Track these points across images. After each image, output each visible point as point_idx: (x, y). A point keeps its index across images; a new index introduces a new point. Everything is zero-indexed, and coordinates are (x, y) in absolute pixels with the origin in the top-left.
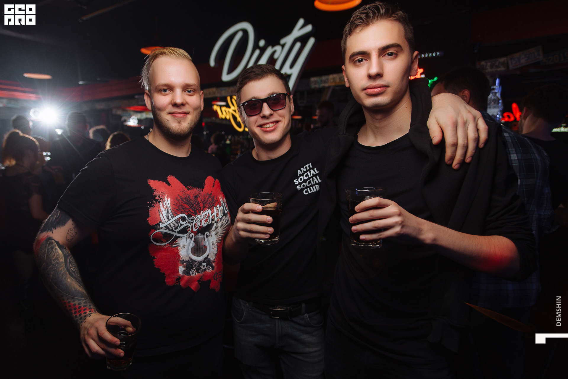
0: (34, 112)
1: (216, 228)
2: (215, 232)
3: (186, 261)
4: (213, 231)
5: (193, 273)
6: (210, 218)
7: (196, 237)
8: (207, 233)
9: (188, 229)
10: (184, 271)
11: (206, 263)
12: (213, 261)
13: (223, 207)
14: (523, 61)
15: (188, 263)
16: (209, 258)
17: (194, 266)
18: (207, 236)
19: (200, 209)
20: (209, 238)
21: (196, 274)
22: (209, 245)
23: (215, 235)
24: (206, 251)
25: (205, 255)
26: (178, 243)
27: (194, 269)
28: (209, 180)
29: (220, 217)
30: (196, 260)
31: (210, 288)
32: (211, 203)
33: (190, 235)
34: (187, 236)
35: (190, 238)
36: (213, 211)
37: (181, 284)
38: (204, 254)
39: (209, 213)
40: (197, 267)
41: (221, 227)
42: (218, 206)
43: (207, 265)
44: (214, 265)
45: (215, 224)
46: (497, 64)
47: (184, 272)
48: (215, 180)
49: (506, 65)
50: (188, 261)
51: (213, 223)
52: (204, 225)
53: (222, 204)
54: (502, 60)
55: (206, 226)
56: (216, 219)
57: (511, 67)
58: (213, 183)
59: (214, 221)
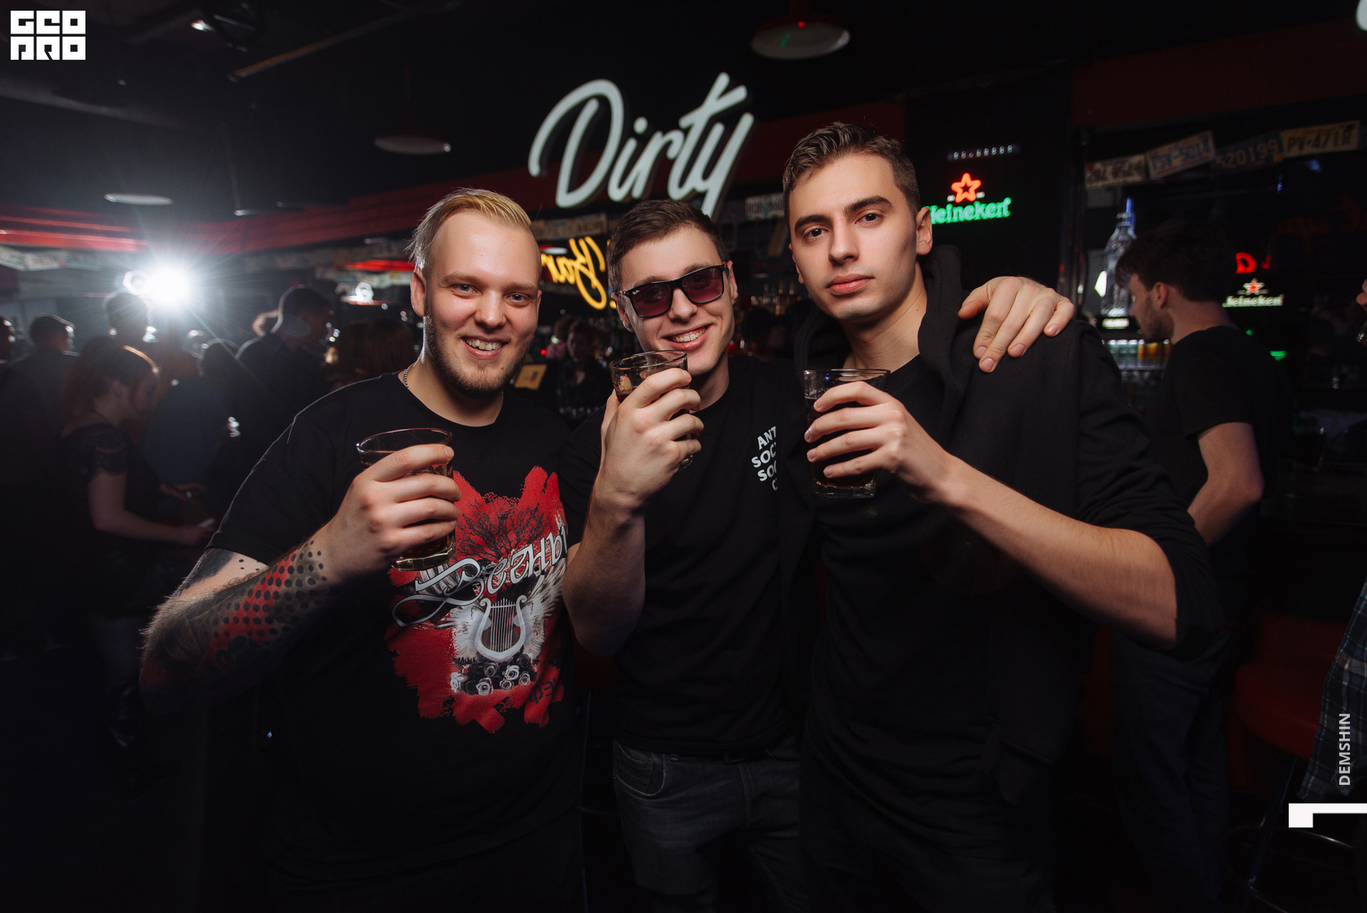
0: (133, 280)
1: (544, 586)
2: (542, 596)
3: (469, 662)
4: (538, 593)
5: (484, 689)
6: (531, 565)
7: (496, 607)
8: (522, 598)
9: (476, 588)
10: (463, 684)
11: (518, 667)
12: (533, 661)
13: (562, 537)
14: (1177, 163)
15: (474, 665)
16: (524, 653)
17: (486, 672)
18: (522, 605)
19: (510, 544)
20: (528, 608)
21: (492, 690)
22: (526, 624)
23: (542, 602)
24: (519, 637)
25: (515, 649)
26: (451, 619)
27: (487, 679)
28: (536, 477)
29: (554, 561)
30: (493, 660)
31: (527, 723)
32: (535, 530)
33: (480, 601)
34: (473, 604)
35: (481, 609)
36: (537, 549)
37: (453, 715)
38: (513, 645)
39: (528, 552)
40: (495, 675)
41: (554, 584)
42: (550, 536)
43: (521, 671)
44: (535, 669)
45: (542, 577)
46: (1126, 168)
47: (464, 686)
48: (549, 476)
49: (1145, 170)
50: (474, 660)
51: (537, 575)
52: (515, 581)
53: (560, 531)
54: (1136, 159)
55: (519, 583)
56: (544, 565)
57: (1154, 174)
58: (542, 483)
59: (540, 571)
